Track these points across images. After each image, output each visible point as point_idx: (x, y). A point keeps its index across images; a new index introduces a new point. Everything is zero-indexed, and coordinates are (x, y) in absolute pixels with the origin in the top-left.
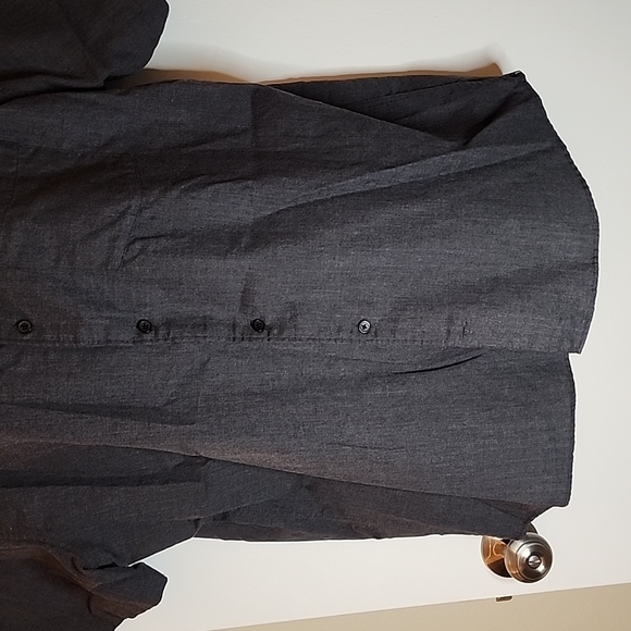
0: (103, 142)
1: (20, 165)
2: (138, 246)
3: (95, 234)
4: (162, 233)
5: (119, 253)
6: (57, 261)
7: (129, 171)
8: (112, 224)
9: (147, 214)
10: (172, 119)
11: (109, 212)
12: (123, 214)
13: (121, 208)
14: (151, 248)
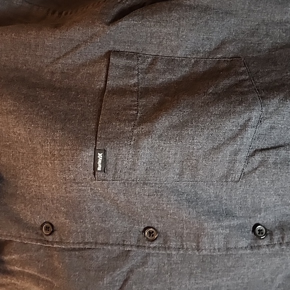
0: (214, 46)
1: (141, 76)
2: (258, 158)
3: (217, 149)
4: (281, 143)
5: (239, 166)
6: (181, 174)
7: (243, 77)
8: (233, 138)
9: (266, 125)
10: (278, 18)
11: (230, 125)
12: (244, 127)
13: (241, 121)
14: (271, 160)
